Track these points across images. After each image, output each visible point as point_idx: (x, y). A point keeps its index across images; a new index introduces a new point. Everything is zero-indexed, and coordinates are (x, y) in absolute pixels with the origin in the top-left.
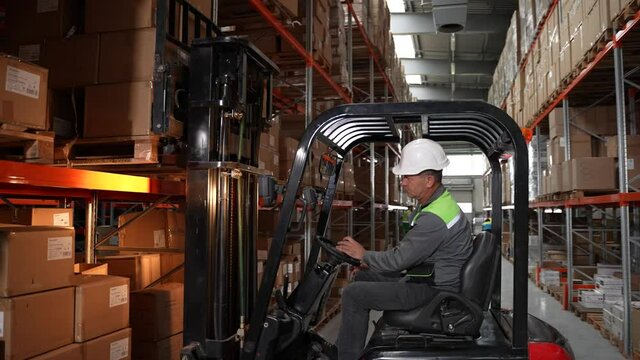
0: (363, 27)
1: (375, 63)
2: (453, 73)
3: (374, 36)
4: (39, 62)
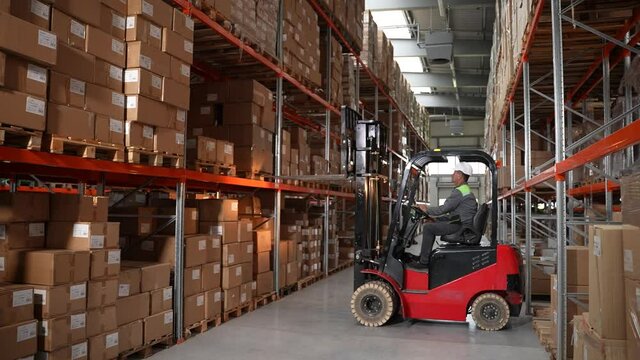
0: (369, 68)
1: (379, 91)
2: (455, 86)
3: (379, 71)
4: (230, 141)
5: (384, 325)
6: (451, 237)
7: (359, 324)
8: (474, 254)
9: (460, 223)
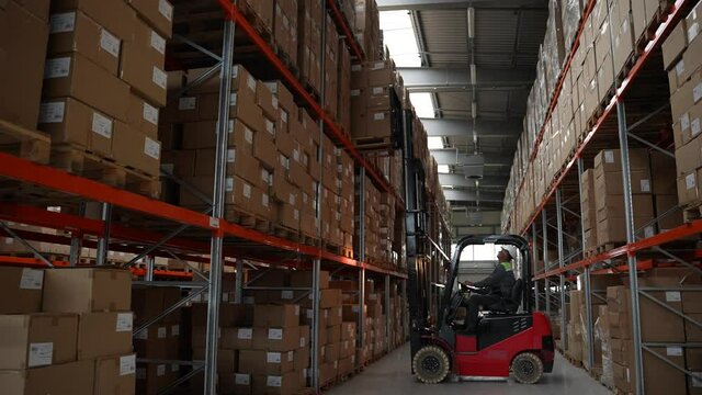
5: (442, 382)
6: (494, 306)
7: (420, 381)
8: (515, 320)
9: (500, 293)
